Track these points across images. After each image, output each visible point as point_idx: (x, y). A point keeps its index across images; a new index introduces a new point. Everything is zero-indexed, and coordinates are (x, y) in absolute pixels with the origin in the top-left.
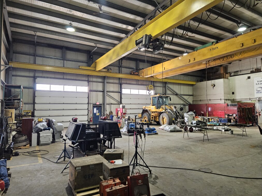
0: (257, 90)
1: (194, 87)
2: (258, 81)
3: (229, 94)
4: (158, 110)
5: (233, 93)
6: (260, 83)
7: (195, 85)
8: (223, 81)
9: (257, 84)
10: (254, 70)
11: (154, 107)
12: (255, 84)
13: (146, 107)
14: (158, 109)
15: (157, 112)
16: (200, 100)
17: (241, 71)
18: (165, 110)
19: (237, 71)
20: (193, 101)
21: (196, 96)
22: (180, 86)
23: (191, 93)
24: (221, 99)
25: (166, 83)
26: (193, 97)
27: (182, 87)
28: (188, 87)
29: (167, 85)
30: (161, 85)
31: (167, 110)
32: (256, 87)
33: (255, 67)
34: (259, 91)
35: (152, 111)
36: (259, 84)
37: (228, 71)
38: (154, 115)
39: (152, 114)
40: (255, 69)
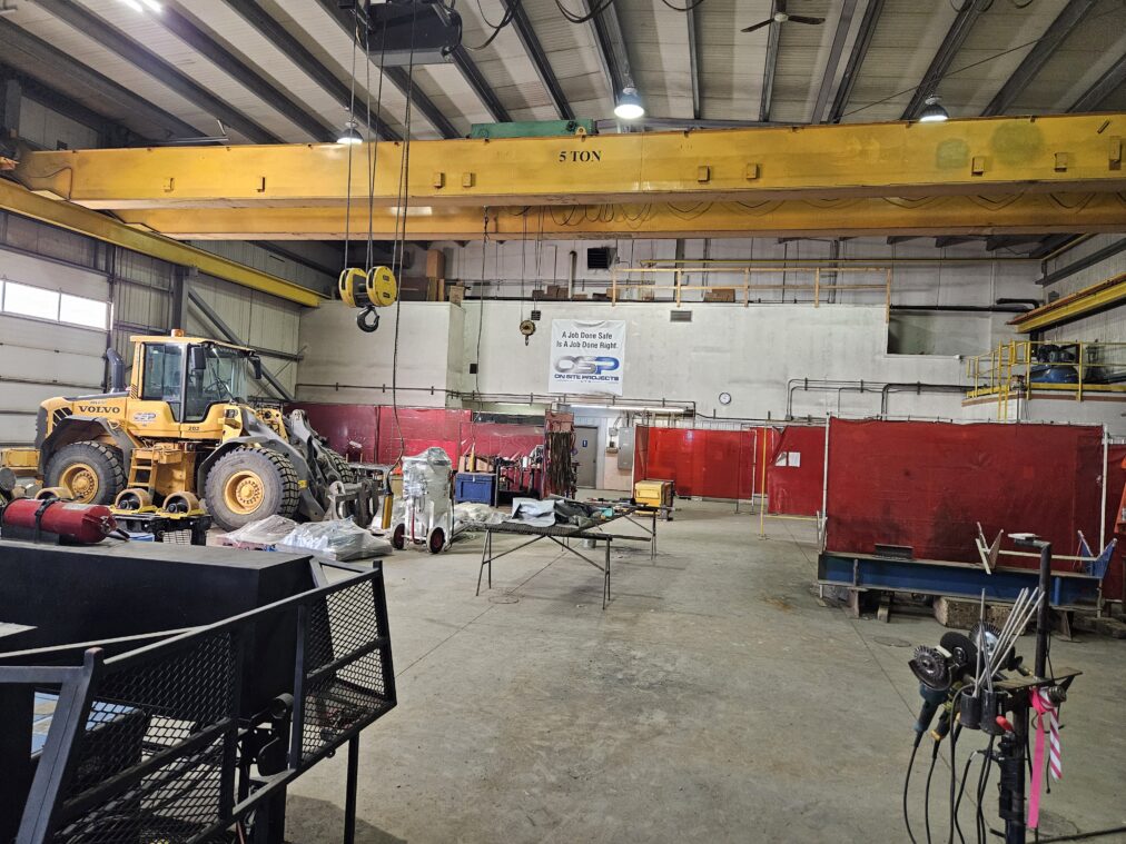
0: (557, 368)
1: (309, 318)
2: (564, 335)
3: (460, 372)
4: (185, 431)
5: (474, 369)
6: (569, 341)
7: (314, 308)
8: (448, 313)
9: (559, 344)
10: (545, 289)
11: (158, 407)
12: (554, 344)
13: (77, 403)
14: (185, 421)
15: (175, 440)
16: (337, 386)
17: (499, 283)
18: (239, 431)
19: (487, 283)
20: (297, 385)
21: (312, 364)
22: (247, 304)
23: (291, 349)
24: (432, 390)
25: (181, 271)
26: (298, 367)
27: (259, 309)
28: (282, 313)
29: (191, 286)
30: (154, 278)
31: (257, 429)
32: (556, 354)
33: (548, 276)
34: (563, 371)
35: (140, 434)
36: (566, 345)
37: (451, 274)
38: (156, 457)
39: (141, 454)
40: (549, 288)
